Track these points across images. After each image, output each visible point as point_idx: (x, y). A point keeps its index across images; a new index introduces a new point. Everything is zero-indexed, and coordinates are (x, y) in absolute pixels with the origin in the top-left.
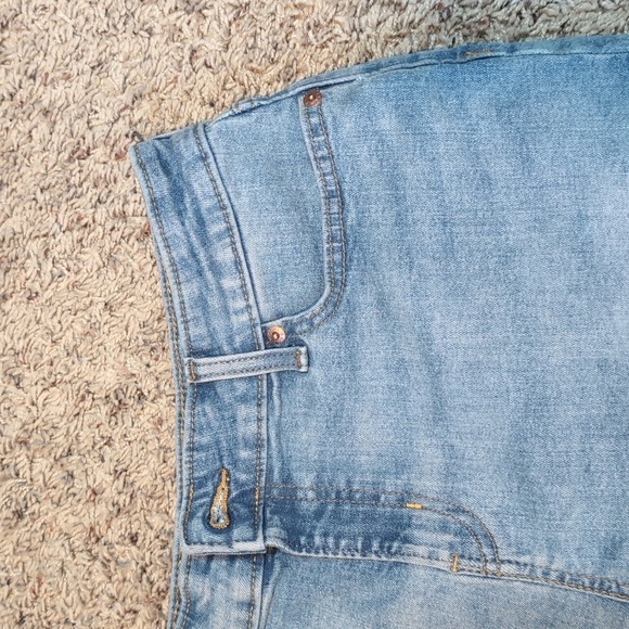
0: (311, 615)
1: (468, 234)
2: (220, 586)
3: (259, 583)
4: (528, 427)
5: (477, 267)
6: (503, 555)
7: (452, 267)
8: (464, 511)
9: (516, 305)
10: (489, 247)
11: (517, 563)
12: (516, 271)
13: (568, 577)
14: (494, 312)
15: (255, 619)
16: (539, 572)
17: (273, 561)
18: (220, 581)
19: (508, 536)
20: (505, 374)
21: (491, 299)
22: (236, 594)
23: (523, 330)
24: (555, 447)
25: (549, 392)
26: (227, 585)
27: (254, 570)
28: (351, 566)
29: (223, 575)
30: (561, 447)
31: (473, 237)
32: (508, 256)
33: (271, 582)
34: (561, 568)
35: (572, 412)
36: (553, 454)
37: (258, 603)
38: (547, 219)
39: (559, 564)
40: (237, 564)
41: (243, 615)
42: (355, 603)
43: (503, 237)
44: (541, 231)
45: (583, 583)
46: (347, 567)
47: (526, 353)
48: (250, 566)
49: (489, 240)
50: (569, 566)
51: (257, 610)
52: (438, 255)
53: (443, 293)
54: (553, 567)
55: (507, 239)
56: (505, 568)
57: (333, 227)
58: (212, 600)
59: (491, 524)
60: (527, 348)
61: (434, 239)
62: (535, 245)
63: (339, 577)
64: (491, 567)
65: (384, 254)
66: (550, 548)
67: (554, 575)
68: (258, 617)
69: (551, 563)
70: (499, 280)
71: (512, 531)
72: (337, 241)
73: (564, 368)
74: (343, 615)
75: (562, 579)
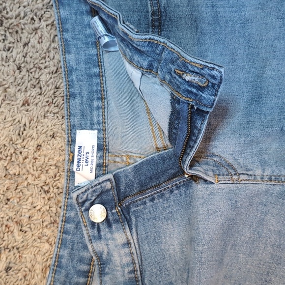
0: (160, 237)
1: (225, 12)
2: (110, 241)
3: (128, 230)
4: (252, 109)
5: (230, 29)
6: (239, 171)
7: (218, 28)
8: (215, 156)
9: (249, 48)
10: (236, 19)
11: (247, 174)
12: (249, 31)
13: (273, 178)
14: (238, 52)
15: (133, 250)
16: (259, 178)
17: (130, 217)
18: (109, 239)
19: (239, 164)
20: (242, 84)
21: (236, 46)
22: (119, 241)
23: (252, 61)
24: (266, 119)
25: (263, 91)
26: (113, 239)
27: (123, 226)
28: (167, 200)
29: (109, 236)
30: (269, 118)
31: (227, 14)
32: (245, 23)
33: (133, 227)
34: (269, 174)
35: (275, 101)
36: (264, 122)
37: (131, 241)
38: (265, 3)
39: (268, 172)
40: (114, 227)
41: (127, 250)
42: (178, 219)
43: (243, 13)
44: (262, 9)
45: (281, 179)
46: (165, 202)
47: (253, 73)
48: (120, 225)
49: (236, 15)
50: (273, 172)
51: (133, 244)
52: (210, 22)
53: (213, 43)
54: (265, 174)
55: (245, 14)
56: (242, 177)
57: (155, 8)
58: (109, 250)
59: (230, 160)
60: (253, 70)
61: (208, 14)
62: (258, 17)
63: (164, 209)
64: (235, 177)
65: (183, 22)
66: (262, 165)
67: (266, 178)
68: (134, 248)
69: (264, 172)
70: (240, 36)
71: (241, 161)
72: (156, 16)
73: (270, 79)
74: (176, 229)
75: (270, 179)
